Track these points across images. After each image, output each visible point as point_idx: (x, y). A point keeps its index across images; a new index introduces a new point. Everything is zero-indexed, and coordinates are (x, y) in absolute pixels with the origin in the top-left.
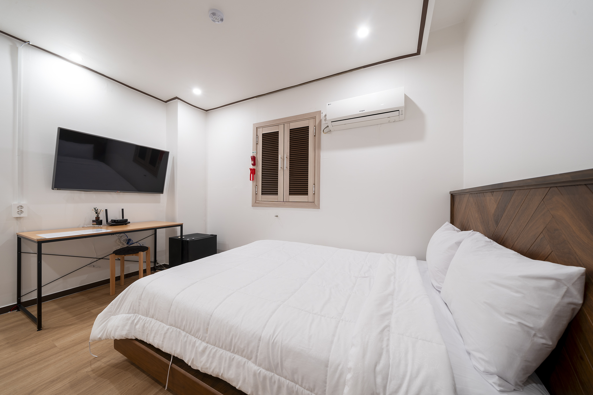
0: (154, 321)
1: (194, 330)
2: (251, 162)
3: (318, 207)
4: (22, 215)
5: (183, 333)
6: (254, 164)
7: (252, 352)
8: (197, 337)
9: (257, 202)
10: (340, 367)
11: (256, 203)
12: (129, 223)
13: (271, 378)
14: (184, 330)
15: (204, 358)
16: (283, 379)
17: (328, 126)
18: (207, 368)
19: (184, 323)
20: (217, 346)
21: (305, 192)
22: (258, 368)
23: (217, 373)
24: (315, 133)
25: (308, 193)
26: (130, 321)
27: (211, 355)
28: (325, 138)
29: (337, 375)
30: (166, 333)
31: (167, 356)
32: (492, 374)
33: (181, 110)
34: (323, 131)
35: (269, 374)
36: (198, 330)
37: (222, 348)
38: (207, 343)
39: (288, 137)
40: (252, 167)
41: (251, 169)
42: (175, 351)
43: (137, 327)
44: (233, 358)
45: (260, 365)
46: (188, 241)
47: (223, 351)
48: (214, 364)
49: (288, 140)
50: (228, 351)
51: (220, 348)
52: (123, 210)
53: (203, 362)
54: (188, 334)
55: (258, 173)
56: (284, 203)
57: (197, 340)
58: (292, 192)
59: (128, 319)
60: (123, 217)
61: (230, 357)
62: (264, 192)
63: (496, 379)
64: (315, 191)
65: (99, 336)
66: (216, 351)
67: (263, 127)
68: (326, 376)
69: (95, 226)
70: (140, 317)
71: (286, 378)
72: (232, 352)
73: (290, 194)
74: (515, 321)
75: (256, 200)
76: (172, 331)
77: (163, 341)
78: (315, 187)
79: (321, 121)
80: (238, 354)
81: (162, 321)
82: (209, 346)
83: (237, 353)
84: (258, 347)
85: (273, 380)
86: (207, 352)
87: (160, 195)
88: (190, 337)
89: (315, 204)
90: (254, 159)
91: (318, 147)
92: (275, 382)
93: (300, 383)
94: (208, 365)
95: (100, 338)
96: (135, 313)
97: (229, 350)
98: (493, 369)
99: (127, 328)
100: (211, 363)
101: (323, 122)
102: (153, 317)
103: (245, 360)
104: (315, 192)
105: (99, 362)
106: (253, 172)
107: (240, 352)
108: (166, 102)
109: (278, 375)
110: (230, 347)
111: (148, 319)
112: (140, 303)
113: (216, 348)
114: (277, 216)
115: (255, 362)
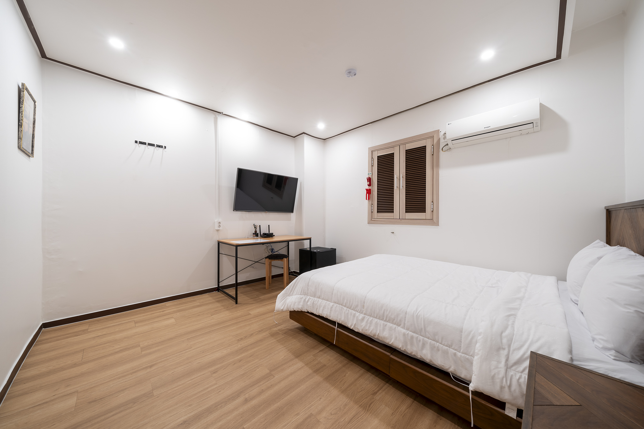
0: (320, 300)
1: (353, 306)
2: (367, 183)
3: (437, 224)
4: (220, 228)
5: (345, 308)
6: (369, 185)
7: (400, 321)
8: (356, 311)
9: (372, 219)
10: (472, 333)
11: (372, 221)
12: (274, 236)
13: (417, 337)
14: (345, 306)
15: (364, 324)
16: (426, 339)
17: (447, 145)
18: (366, 330)
19: (345, 301)
20: (372, 317)
21: (421, 208)
22: (406, 331)
23: (374, 333)
24: (433, 152)
25: (425, 211)
26: (303, 300)
27: (369, 322)
28: (444, 156)
29: (470, 337)
30: (332, 308)
31: (333, 323)
32: (610, 349)
33: (307, 143)
34: (442, 149)
35: (414, 335)
36: (357, 306)
37: (376, 318)
38: (365, 314)
39: (404, 156)
40: (368, 187)
41: (367, 190)
42: (340, 319)
43: (309, 303)
44: (386, 325)
45: (408, 329)
46: (315, 252)
47: (377, 320)
48: (372, 328)
49: (404, 161)
50: (381, 320)
51: (375, 318)
52: (269, 225)
53: (363, 326)
54: (348, 309)
55: (373, 193)
56: (400, 221)
57: (356, 312)
58: (408, 210)
59: (301, 298)
60: (269, 232)
61: (383, 324)
62: (380, 210)
63: (613, 352)
64: (433, 209)
65: (282, 308)
66: (372, 319)
67: (378, 150)
68: (461, 337)
69: (255, 237)
70: (309, 298)
71: (428, 338)
72: (385, 321)
73: (406, 212)
74: (632, 309)
75: (372, 217)
76: (336, 306)
77: (330, 313)
78: (433, 204)
79: (439, 140)
80: (390, 323)
81: (327, 300)
82: (366, 316)
83: (389, 321)
84: (405, 318)
85: (418, 339)
86: (366, 320)
87: (291, 214)
88: (350, 311)
89: (434, 221)
90: (369, 180)
91: (436, 165)
92: (420, 341)
93: (440, 341)
94: (367, 328)
95: (282, 310)
96: (305, 295)
97: (382, 319)
98: (610, 346)
99: (301, 303)
100: (370, 327)
101: (442, 141)
102: (319, 298)
103: (395, 326)
104: (433, 210)
105: (280, 326)
106: (369, 192)
107: (392, 321)
108: (294, 137)
109: (422, 336)
110: (381, 318)
111: (316, 299)
112: (308, 288)
113: (372, 318)
114: (393, 233)
115: (403, 328)
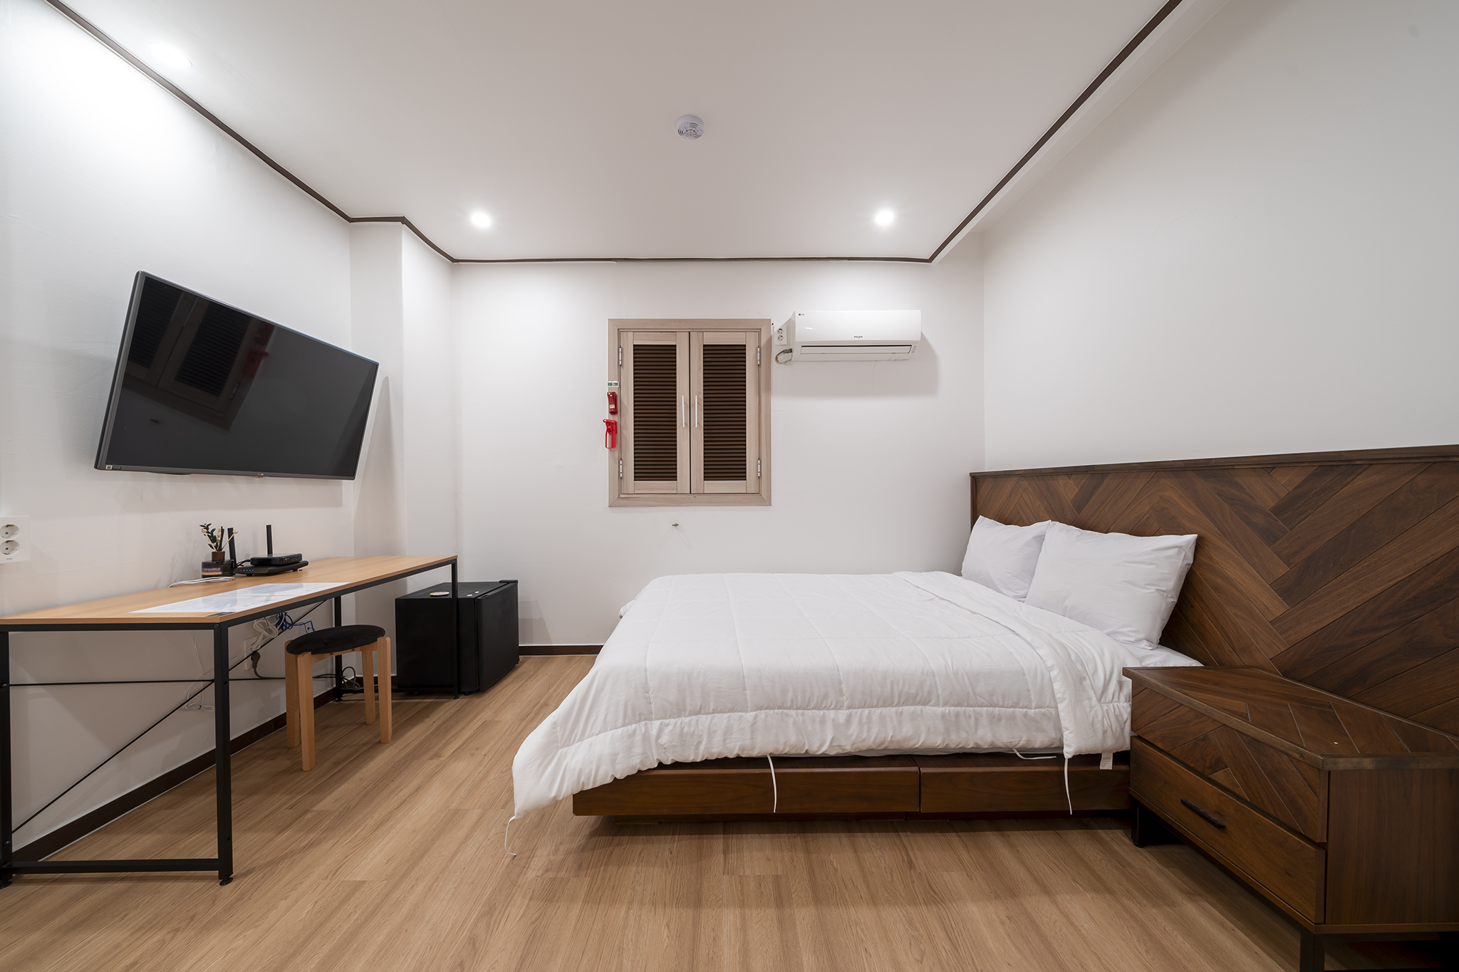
0: (705, 719)
1: (815, 699)
2: (606, 406)
3: (767, 502)
4: (15, 556)
5: (793, 712)
6: (613, 412)
7: (930, 693)
8: (824, 708)
9: (622, 496)
10: (1039, 670)
11: (620, 498)
12: (306, 564)
13: (965, 712)
14: (790, 708)
15: (854, 730)
16: (978, 709)
17: (791, 351)
18: (864, 740)
19: (790, 696)
20: (868, 707)
21: (738, 472)
22: (944, 708)
23: (882, 739)
24: (760, 360)
25: (745, 477)
26: (638, 738)
27: (864, 720)
28: (778, 372)
29: (1039, 679)
30: (753, 724)
31: (760, 761)
33: (411, 255)
34: (777, 358)
35: (959, 709)
36: (826, 696)
37: (876, 706)
38: (849, 708)
39: (700, 359)
40: (607, 416)
41: (608, 423)
42: (785, 743)
43: (664, 740)
44: (902, 712)
45: (945, 704)
46: (469, 599)
47: (880, 709)
48: (874, 731)
49: (700, 367)
50: (889, 706)
51: (876, 707)
52: (269, 528)
53: (855, 735)
54: (800, 712)
55: (623, 431)
56: (693, 497)
57: (826, 711)
58: (709, 475)
59: (633, 735)
60: (270, 551)
61: (896, 712)
62: (642, 473)
63: (1145, 643)
64: (761, 472)
65: (553, 794)
66: (870, 712)
67: (635, 331)
68: (1027, 684)
70: (661, 723)
71: (981, 706)
72: (896, 706)
73: (706, 478)
75: (620, 492)
76: (766, 717)
77: (752, 739)
78: (761, 464)
79: (770, 340)
80: (907, 705)
81: (732, 710)
82: (854, 711)
83: (906, 703)
84: (936, 683)
85: (967, 715)
86: (855, 721)
87: (341, 485)
88: (809, 713)
89: (761, 497)
90: (613, 398)
91: (765, 387)
92: (970, 716)
93: (1001, 703)
94: (865, 735)
95: (555, 798)
96: (640, 721)
97: (891, 705)
99: (638, 749)
100: (869, 730)
101: (775, 342)
102: (698, 713)
103: (919, 708)
104: (761, 474)
106: (612, 428)
107: (912, 700)
108: (351, 220)
109: (971, 706)
110: (887, 702)
111: (687, 719)
112: (648, 698)
113: (867, 711)
114: (676, 525)
115: (937, 705)
